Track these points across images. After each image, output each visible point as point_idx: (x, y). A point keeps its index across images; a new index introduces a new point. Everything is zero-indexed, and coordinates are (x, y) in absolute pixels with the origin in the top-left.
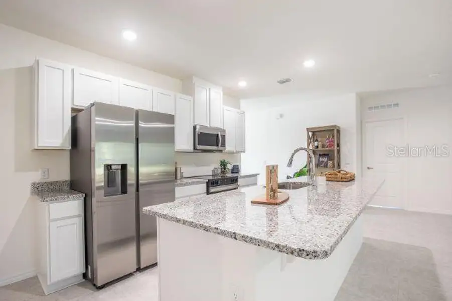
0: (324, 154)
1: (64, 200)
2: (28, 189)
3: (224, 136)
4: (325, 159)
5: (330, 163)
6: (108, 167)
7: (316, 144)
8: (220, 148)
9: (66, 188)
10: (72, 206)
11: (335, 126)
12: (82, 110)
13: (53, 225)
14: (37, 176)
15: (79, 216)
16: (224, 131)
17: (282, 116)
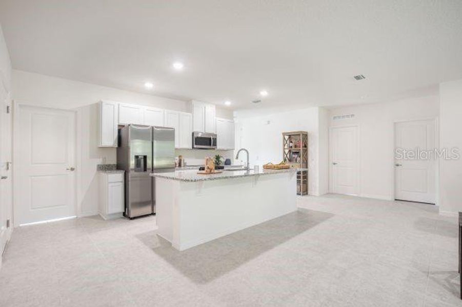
0: (296, 153)
1: (114, 173)
2: (96, 167)
3: (216, 139)
4: (296, 156)
5: (298, 159)
6: (137, 157)
7: (291, 144)
8: (212, 147)
9: (114, 168)
10: (119, 176)
11: (301, 132)
12: (124, 126)
13: (110, 185)
14: (100, 161)
15: (122, 182)
16: (216, 135)
17: (269, 122)
